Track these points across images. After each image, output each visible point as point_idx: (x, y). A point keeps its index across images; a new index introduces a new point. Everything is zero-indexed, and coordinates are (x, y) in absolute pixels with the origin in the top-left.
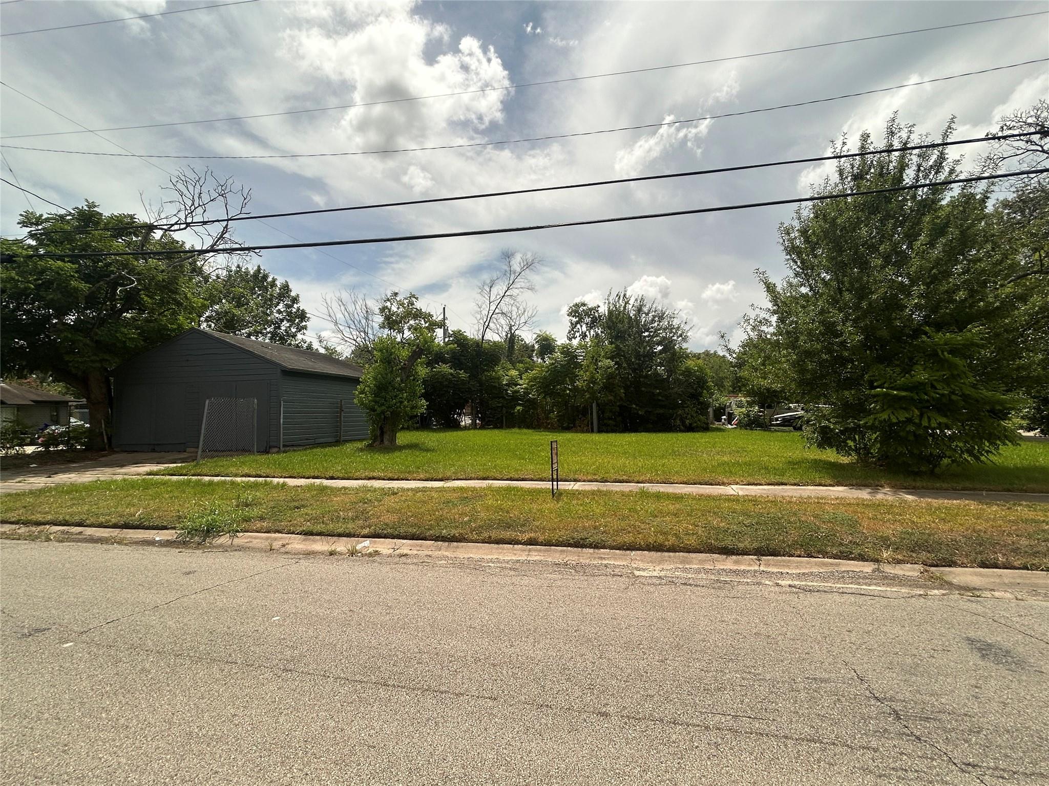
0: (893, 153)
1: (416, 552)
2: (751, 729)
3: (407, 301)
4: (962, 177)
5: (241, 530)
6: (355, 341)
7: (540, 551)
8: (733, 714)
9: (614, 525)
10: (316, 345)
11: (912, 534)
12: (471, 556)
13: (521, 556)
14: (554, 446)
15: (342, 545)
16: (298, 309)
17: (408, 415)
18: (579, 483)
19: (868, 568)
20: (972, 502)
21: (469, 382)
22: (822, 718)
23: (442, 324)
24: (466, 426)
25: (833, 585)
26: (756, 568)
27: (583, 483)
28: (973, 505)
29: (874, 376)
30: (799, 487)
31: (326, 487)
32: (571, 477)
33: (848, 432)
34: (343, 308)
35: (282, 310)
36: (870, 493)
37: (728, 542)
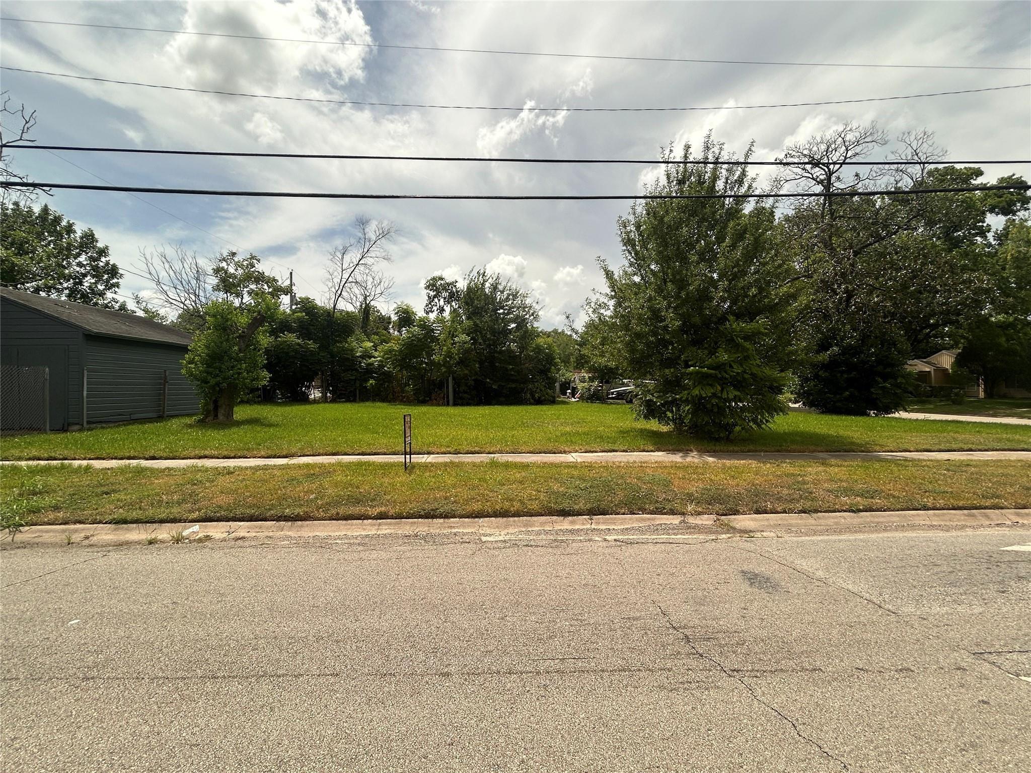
0: (708, 165)
1: (254, 534)
2: (575, 668)
3: (247, 262)
4: (757, 192)
5: (26, 523)
6: (183, 303)
7: (390, 524)
8: (561, 657)
9: (464, 495)
10: (131, 306)
11: (710, 490)
12: (317, 534)
13: (371, 530)
14: (408, 419)
15: (164, 533)
16: (107, 263)
17: (248, 388)
18: (432, 456)
19: (675, 520)
20: (754, 461)
21: (319, 354)
22: (632, 650)
23: (288, 291)
24: (315, 400)
25: (650, 537)
26: (589, 526)
27: (436, 455)
28: (754, 464)
29: (688, 357)
30: (627, 453)
31: (146, 469)
32: (425, 449)
33: (668, 405)
34: (167, 266)
35: (85, 263)
36: (682, 457)
37: (566, 505)
